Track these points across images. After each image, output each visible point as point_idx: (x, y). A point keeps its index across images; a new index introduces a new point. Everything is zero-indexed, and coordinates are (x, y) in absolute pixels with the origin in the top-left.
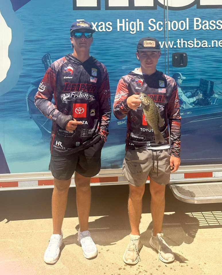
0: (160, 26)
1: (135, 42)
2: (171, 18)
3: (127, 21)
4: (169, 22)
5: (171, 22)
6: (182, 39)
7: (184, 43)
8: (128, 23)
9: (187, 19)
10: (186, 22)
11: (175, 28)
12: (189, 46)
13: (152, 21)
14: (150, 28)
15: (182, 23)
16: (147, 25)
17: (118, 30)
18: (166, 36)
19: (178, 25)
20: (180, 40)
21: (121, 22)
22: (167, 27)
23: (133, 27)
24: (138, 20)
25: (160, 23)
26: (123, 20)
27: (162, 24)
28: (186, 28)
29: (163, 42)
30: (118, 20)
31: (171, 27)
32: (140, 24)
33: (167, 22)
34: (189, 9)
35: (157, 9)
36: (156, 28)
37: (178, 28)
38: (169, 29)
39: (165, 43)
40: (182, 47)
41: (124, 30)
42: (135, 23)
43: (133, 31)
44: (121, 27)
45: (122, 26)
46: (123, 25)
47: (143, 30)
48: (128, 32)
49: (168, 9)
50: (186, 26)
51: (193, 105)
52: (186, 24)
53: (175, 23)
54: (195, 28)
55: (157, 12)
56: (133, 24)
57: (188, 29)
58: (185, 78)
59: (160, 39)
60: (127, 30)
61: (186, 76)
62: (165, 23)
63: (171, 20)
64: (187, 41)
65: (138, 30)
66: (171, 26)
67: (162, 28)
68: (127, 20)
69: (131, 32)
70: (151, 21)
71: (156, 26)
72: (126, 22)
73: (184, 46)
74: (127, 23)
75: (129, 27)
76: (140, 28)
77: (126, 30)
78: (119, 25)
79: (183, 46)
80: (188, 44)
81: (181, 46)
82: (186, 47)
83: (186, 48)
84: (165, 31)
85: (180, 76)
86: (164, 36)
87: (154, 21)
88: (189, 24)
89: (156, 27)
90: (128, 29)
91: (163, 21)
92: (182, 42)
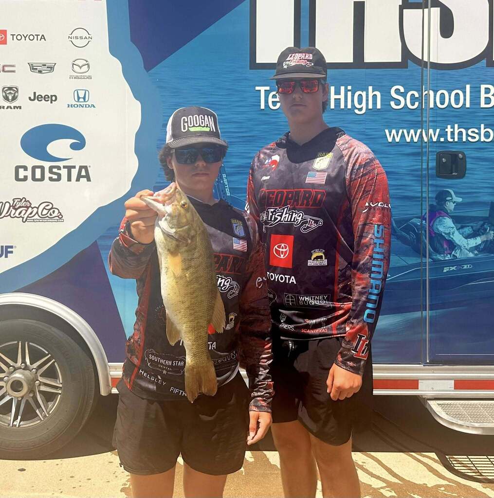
0: (413, 99)
1: (364, 130)
2: (436, 85)
3: (349, 90)
4: (432, 93)
5: (435, 92)
6: (456, 126)
7: (460, 134)
8: (352, 93)
9: (468, 87)
10: (464, 93)
11: (442, 103)
12: (470, 139)
13: (397, 91)
14: (392, 104)
15: (457, 95)
16: (387, 98)
17: (332, 106)
18: (424, 119)
19: (450, 99)
20: (453, 127)
21: (338, 92)
22: (428, 102)
23: (360, 102)
24: (370, 88)
25: (413, 95)
26: (343, 88)
27: (417, 95)
28: (464, 104)
29: (419, 131)
30: (332, 89)
31: (435, 103)
32: (375, 96)
33: (426, 92)
34: (472, 68)
35: (407, 68)
36: (406, 104)
37: (450, 105)
38: (432, 106)
39: (422, 131)
40: (456, 140)
41: (342, 106)
42: (364, 94)
43: (361, 109)
44: (338, 101)
45: (340, 99)
46: (342, 97)
47: (379, 106)
48: (350, 112)
49: (430, 68)
50: (465, 100)
51: (476, 252)
52: (465, 96)
53: (443, 94)
54: (483, 105)
55: (408, 73)
56: (360, 95)
57: (468, 105)
58: (460, 200)
59: (412, 124)
60: (349, 106)
61: (462, 196)
62: (424, 94)
63: (435, 89)
64: (467, 129)
65: (370, 107)
66: (435, 99)
67: (417, 104)
68: (349, 88)
69: (357, 111)
70: (395, 90)
71: (405, 100)
72: (346, 91)
73: (460, 138)
74: (349, 94)
75: (353, 101)
76: (375, 103)
77: (347, 107)
78: (333, 97)
79: (458, 138)
80: (468, 135)
81: (454, 138)
82: (464, 140)
83: (464, 142)
84: (422, 109)
85: (452, 197)
86: (420, 119)
87: (402, 90)
88: (470, 96)
89: (405, 102)
90: (352, 106)
91: (420, 91)
92: (456, 132)
